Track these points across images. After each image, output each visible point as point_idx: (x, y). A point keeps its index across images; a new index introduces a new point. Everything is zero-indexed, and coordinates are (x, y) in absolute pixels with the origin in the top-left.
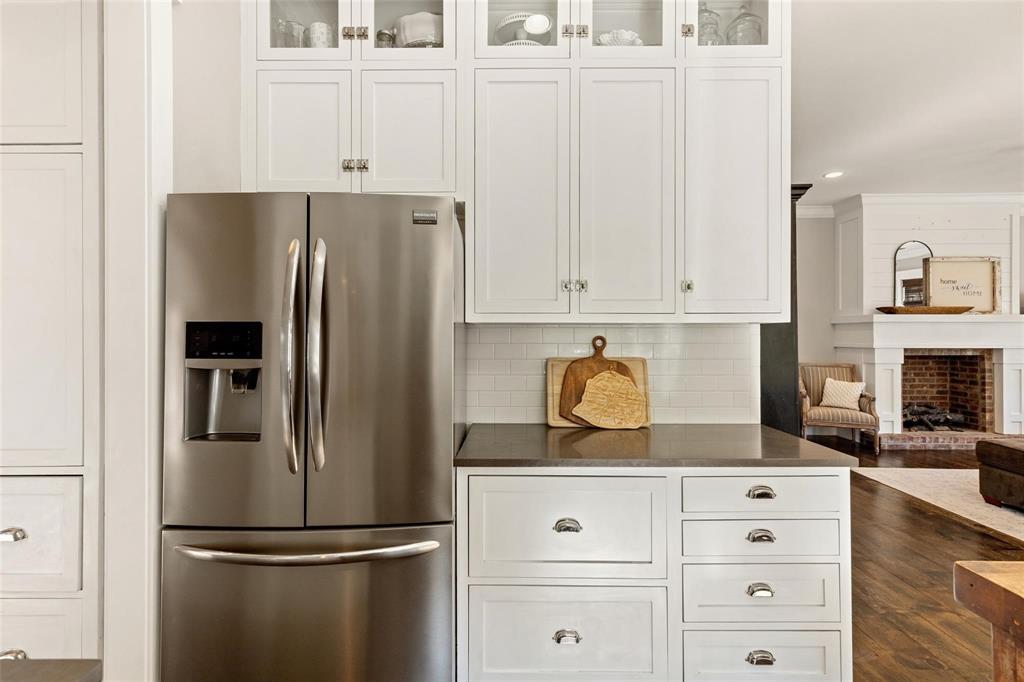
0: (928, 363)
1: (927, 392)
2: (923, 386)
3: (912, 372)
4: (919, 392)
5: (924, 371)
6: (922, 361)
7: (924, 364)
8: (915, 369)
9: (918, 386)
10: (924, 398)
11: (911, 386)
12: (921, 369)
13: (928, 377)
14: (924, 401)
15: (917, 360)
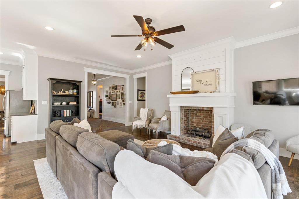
0: (209, 113)
1: (208, 124)
2: (207, 122)
3: (203, 116)
4: (205, 124)
5: (207, 116)
6: (206, 112)
7: (207, 113)
8: (203, 115)
9: (205, 121)
10: (207, 126)
11: (202, 121)
12: (206, 115)
13: (209, 118)
14: (207, 127)
15: (205, 111)
